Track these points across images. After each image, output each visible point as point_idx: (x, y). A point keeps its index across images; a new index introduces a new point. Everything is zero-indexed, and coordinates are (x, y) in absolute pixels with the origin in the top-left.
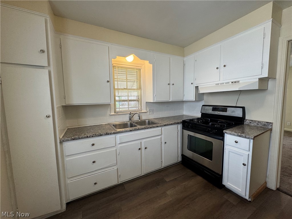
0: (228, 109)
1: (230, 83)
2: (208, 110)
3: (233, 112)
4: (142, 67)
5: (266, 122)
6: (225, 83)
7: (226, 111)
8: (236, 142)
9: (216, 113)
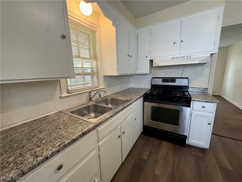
0: (177, 80)
1: (186, 57)
2: (158, 82)
3: (181, 82)
4: (97, 30)
5: (204, 88)
6: (180, 57)
7: (174, 81)
8: (203, 107)
9: (166, 84)
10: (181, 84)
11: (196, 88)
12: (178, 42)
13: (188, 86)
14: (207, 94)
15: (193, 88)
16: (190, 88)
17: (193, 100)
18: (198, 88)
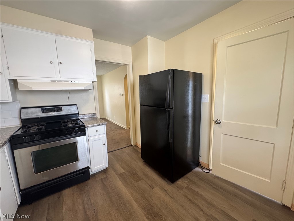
0: (63, 108)
1: (70, 82)
2: (35, 113)
3: (69, 110)
5: (93, 113)
6: (63, 81)
7: (61, 110)
8: (97, 131)
9: (49, 114)
10: (70, 112)
11: (86, 114)
12: (56, 63)
13: (78, 114)
14: (96, 118)
15: (83, 114)
16: (80, 115)
17: (87, 127)
18: (88, 114)
